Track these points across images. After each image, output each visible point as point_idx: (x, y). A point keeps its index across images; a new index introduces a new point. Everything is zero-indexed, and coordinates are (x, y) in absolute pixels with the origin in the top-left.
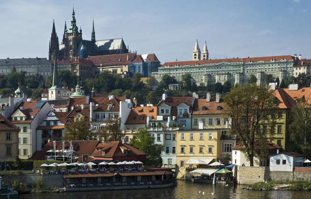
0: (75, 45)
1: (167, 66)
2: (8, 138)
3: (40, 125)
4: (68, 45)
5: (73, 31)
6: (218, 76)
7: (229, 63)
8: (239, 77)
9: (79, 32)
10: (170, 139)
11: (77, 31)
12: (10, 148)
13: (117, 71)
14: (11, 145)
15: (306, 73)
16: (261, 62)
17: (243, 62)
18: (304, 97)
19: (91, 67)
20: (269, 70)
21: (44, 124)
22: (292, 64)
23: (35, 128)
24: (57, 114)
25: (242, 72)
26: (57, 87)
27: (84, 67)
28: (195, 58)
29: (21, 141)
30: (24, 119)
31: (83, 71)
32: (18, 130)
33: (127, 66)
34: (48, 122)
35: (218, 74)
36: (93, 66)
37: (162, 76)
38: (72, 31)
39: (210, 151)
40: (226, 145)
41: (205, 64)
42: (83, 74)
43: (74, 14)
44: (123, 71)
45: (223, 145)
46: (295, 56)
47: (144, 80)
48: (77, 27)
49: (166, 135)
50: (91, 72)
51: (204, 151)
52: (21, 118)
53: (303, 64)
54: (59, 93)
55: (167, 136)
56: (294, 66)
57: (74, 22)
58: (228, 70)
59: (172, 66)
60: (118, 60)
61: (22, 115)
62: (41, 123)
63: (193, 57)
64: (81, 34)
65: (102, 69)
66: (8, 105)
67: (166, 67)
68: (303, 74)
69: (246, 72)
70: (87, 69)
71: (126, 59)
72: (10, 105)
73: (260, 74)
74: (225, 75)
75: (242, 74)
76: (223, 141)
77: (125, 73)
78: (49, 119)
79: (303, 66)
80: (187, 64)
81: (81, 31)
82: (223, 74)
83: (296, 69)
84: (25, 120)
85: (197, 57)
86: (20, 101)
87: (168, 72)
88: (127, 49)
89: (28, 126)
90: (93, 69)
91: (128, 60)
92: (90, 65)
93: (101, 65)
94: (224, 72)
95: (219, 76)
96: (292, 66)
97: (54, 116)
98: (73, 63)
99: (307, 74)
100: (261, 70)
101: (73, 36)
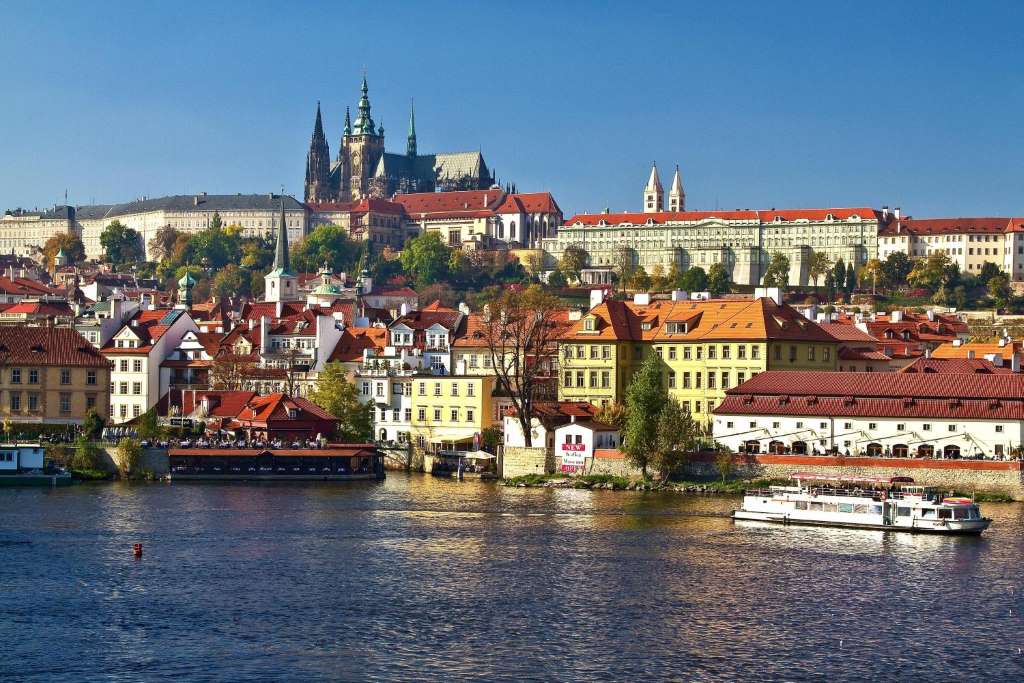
0: (367, 166)
1: (578, 224)
2: (91, 381)
3: (169, 359)
4: (349, 164)
5: (362, 131)
6: (700, 252)
7: (727, 222)
8: (749, 256)
9: (378, 133)
10: (402, 394)
11: (373, 132)
12: (93, 399)
13: (459, 232)
14: (95, 394)
15: (906, 252)
16: (802, 221)
17: (758, 221)
18: (657, 318)
19: (398, 220)
20: (820, 243)
21: (176, 356)
22: (876, 227)
23: (158, 364)
24: (201, 338)
25: (757, 244)
26: (285, 272)
27: (382, 221)
28: (650, 206)
29: (117, 389)
30: (136, 346)
31: (379, 229)
32: (111, 366)
33: (484, 220)
34: (183, 353)
35: (699, 248)
36: (406, 217)
37: (565, 247)
38: (359, 129)
39: (470, 417)
40: (502, 407)
41: (669, 222)
42: (378, 236)
43: (366, 91)
44: (475, 232)
45: (497, 407)
46: (885, 211)
47: (522, 255)
48: (371, 122)
49: (394, 384)
50: (398, 233)
51: (459, 417)
52: (132, 343)
53: (901, 229)
54: (288, 285)
55: (396, 386)
56: (881, 233)
57: (366, 108)
58: (723, 239)
59: (589, 223)
60: (462, 204)
61: (134, 336)
62: (171, 354)
63: (646, 204)
64: (381, 137)
65: (425, 225)
66: (109, 317)
67: (575, 226)
68: (901, 254)
69: (766, 243)
70: (389, 226)
71: (481, 203)
72: (112, 317)
73: (799, 250)
74: (715, 252)
75: (757, 251)
76: (496, 398)
77: (479, 238)
78: (184, 346)
79: (900, 234)
80: (626, 222)
81: (381, 131)
82: (711, 249)
83: (886, 242)
84: (139, 347)
85: (655, 203)
86: (134, 309)
87: (581, 240)
88: (492, 177)
89: (144, 360)
90: (403, 226)
91: (485, 206)
92: (396, 216)
93: (423, 215)
94: (714, 244)
95: (703, 252)
96: (875, 234)
97: (195, 341)
98: (357, 209)
99: (910, 254)
100: (800, 242)
101: (363, 143)
